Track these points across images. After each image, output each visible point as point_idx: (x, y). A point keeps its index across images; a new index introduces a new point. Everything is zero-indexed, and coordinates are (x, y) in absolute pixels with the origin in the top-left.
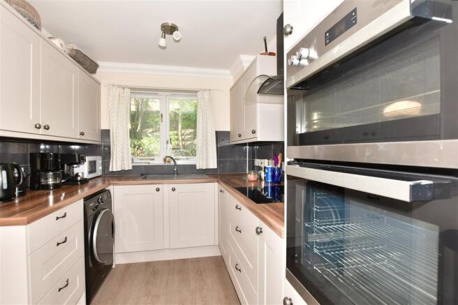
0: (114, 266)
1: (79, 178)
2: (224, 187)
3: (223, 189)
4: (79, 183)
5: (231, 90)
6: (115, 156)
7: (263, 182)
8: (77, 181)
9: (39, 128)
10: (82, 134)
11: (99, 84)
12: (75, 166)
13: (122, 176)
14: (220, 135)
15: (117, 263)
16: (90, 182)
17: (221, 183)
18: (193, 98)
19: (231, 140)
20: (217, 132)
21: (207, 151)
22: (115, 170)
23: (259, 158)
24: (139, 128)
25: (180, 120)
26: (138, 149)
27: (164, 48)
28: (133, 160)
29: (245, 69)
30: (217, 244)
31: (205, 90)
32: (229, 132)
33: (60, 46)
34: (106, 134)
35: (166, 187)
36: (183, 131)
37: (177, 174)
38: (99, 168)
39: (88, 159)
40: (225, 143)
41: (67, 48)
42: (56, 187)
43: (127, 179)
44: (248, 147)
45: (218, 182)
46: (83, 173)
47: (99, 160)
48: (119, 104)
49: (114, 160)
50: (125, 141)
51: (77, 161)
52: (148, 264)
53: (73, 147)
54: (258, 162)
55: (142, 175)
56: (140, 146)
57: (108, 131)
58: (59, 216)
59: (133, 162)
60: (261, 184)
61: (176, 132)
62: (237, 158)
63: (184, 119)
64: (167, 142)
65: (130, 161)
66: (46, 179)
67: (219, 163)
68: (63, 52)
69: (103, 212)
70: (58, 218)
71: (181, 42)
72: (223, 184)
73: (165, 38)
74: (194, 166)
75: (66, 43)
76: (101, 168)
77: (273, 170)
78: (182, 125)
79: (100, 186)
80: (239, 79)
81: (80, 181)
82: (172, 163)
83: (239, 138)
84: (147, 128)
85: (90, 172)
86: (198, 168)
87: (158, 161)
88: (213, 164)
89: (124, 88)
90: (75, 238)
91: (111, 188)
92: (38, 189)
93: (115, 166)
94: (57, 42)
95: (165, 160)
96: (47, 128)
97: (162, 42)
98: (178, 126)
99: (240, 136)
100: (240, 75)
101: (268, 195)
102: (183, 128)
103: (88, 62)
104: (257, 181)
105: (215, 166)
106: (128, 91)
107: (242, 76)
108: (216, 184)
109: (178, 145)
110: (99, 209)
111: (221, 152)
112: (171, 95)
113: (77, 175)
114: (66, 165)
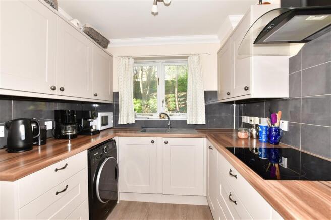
0: (118, 202)
1: (92, 130)
2: (213, 143)
3: (212, 146)
4: (92, 134)
5: (218, 53)
6: (122, 113)
7: (255, 141)
8: (91, 132)
9: (54, 89)
10: (96, 95)
11: (112, 57)
12: (90, 120)
13: (127, 129)
14: (208, 95)
15: (121, 200)
16: (101, 134)
17: (210, 139)
18: (184, 64)
19: (219, 99)
20: (205, 92)
21: (197, 108)
22: (122, 124)
23: (247, 115)
24: (148, 93)
25: (176, 85)
26: (146, 107)
27: (155, 14)
28: (136, 115)
29: (233, 29)
30: (205, 195)
31: (194, 55)
32: (216, 92)
33: (77, 25)
34: (116, 95)
35: (160, 140)
36: (178, 94)
37: (171, 128)
38: (111, 122)
39: (100, 115)
40: (213, 102)
41: (82, 26)
42: (73, 137)
43: (131, 131)
44: (235, 105)
45: (206, 137)
46: (96, 126)
47: (110, 115)
48: (125, 71)
49: (122, 116)
50: (130, 101)
51: (90, 117)
52: (145, 204)
53: (94, 105)
54: (246, 119)
55: (142, 128)
56: (148, 105)
57: (117, 93)
58: (58, 168)
59: (136, 118)
60: (252, 144)
61: (173, 95)
62: (223, 115)
63: (179, 85)
64: (163, 102)
65: (134, 116)
66: (66, 130)
67: (207, 119)
68: (79, 30)
69: (107, 160)
70: (56, 170)
71: (170, 5)
72: (211, 140)
73: (156, 4)
74: (185, 122)
75: (82, 22)
76: (112, 122)
77: (269, 130)
78: (178, 89)
79: (110, 136)
80: (229, 39)
81: (93, 132)
82: (167, 119)
83: (228, 96)
84: (154, 92)
85: (103, 125)
86: (188, 123)
87: (156, 117)
88: (202, 120)
89: (129, 59)
90: (78, 185)
91: (116, 139)
92: (60, 139)
93: (122, 121)
94: (75, 22)
95: (161, 116)
96: (62, 89)
97: (155, 9)
98: (174, 90)
99: (228, 94)
100: (229, 35)
101: (261, 156)
102: (178, 92)
103: (101, 38)
104: (247, 139)
105: (204, 123)
106: (132, 61)
107: (231, 35)
108: (205, 139)
109: (175, 107)
110: (103, 157)
111: (209, 110)
112: (166, 62)
113: (91, 127)
114: (82, 120)
